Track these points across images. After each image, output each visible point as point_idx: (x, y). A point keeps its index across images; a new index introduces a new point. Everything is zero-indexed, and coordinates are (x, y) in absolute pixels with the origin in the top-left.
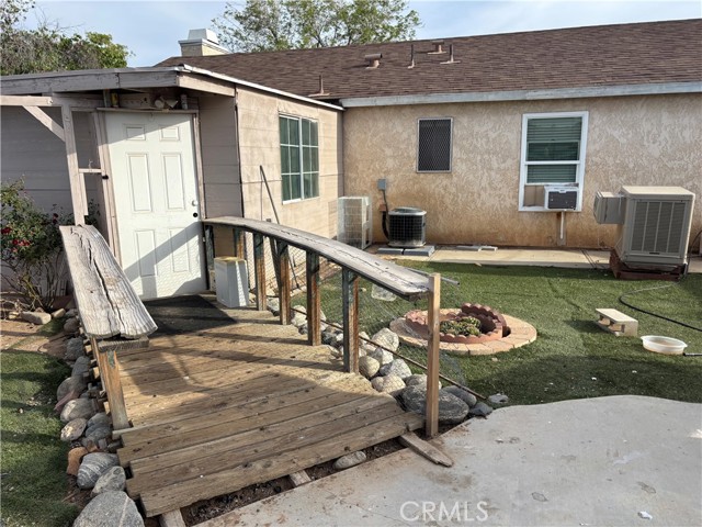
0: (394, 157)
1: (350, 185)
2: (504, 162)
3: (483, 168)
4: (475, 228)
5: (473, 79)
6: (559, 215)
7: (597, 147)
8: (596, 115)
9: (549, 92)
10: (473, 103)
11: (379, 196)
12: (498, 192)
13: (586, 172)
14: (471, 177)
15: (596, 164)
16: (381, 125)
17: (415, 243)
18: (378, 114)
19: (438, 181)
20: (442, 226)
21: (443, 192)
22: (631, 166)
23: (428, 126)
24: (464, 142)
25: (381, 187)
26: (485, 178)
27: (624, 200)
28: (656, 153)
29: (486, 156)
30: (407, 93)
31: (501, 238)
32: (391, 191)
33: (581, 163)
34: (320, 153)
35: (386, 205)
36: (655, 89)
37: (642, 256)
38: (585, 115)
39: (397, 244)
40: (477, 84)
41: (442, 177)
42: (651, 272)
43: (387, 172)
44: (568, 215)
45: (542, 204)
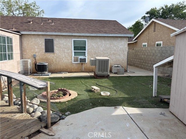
0: (38, 48)
1: (24, 56)
2: (68, 51)
3: (63, 52)
4: (62, 68)
5: (59, 29)
6: (82, 64)
7: (90, 48)
8: (89, 40)
9: (78, 34)
10: (59, 35)
11: (34, 59)
12: (67, 58)
13: (88, 53)
14: (60, 54)
15: (90, 52)
16: (33, 39)
17: (45, 72)
18: (32, 37)
19: (51, 55)
20: (53, 67)
21: (52, 58)
22: (97, 52)
23: (47, 40)
24: (57, 45)
25: (34, 57)
26: (63, 55)
27: (96, 60)
28: (102, 50)
29: (63, 49)
30: (41, 31)
31: (69, 70)
32: (37, 58)
33: (86, 51)
34: (14, 47)
35: (36, 62)
36: (101, 35)
37: (100, 73)
38: (86, 40)
39: (40, 73)
40: (60, 31)
41: (52, 54)
42: (102, 77)
43: (36, 53)
44: (84, 64)
45: (78, 61)
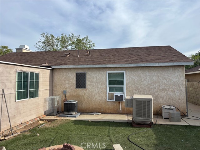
0: (69, 84)
1: (54, 92)
2: (102, 86)
3: (96, 87)
4: (94, 107)
6: (119, 102)
7: (129, 81)
8: (128, 72)
9: (113, 65)
10: (92, 68)
11: (64, 96)
12: (100, 95)
13: (126, 89)
14: (92, 90)
15: (129, 87)
16: (65, 74)
17: (72, 113)
18: (64, 71)
19: (82, 91)
20: (84, 106)
21: (84, 95)
22: (139, 87)
23: (79, 74)
24: (90, 80)
25: (64, 93)
26: (96, 90)
27: (132, 99)
28: (146, 84)
29: (96, 84)
30: (72, 64)
31: (102, 110)
32: (67, 95)
33: (125, 86)
34: (40, 83)
35: (66, 99)
36: (143, 65)
37: (139, 119)
38: (124, 72)
39: (66, 113)
40: (93, 62)
42: (142, 124)
43: (66, 88)
45: (113, 99)
